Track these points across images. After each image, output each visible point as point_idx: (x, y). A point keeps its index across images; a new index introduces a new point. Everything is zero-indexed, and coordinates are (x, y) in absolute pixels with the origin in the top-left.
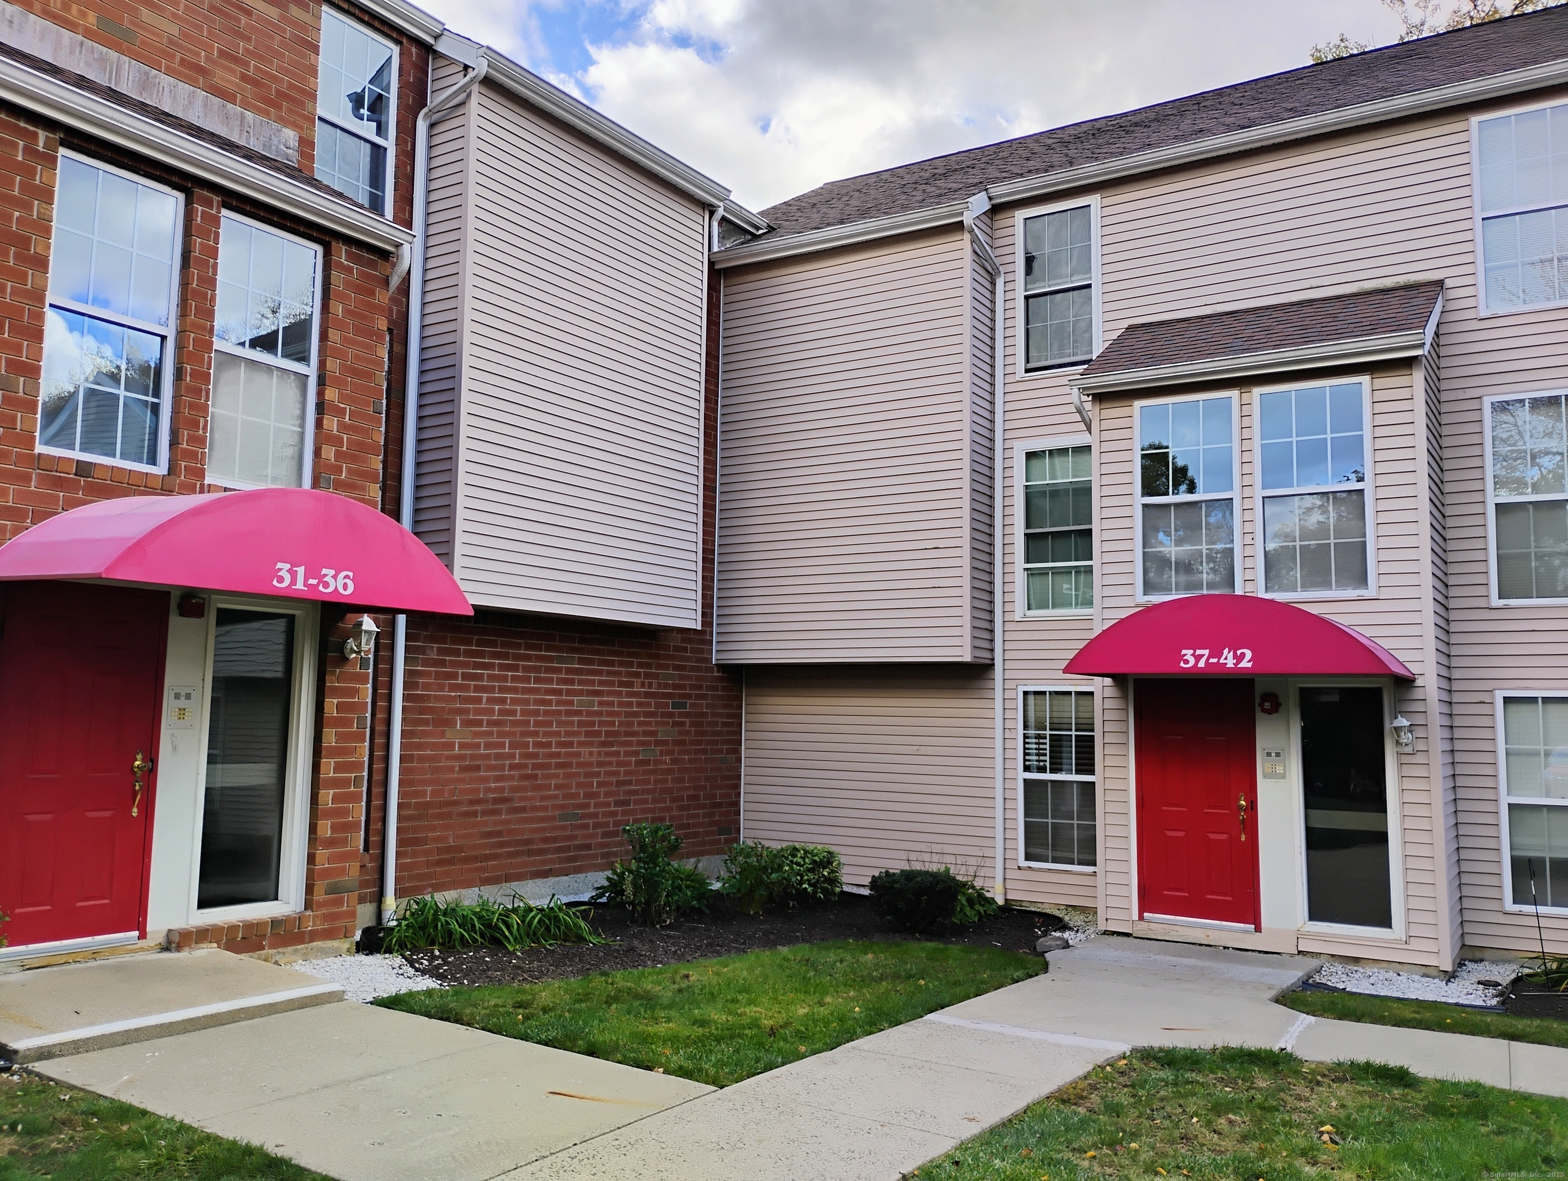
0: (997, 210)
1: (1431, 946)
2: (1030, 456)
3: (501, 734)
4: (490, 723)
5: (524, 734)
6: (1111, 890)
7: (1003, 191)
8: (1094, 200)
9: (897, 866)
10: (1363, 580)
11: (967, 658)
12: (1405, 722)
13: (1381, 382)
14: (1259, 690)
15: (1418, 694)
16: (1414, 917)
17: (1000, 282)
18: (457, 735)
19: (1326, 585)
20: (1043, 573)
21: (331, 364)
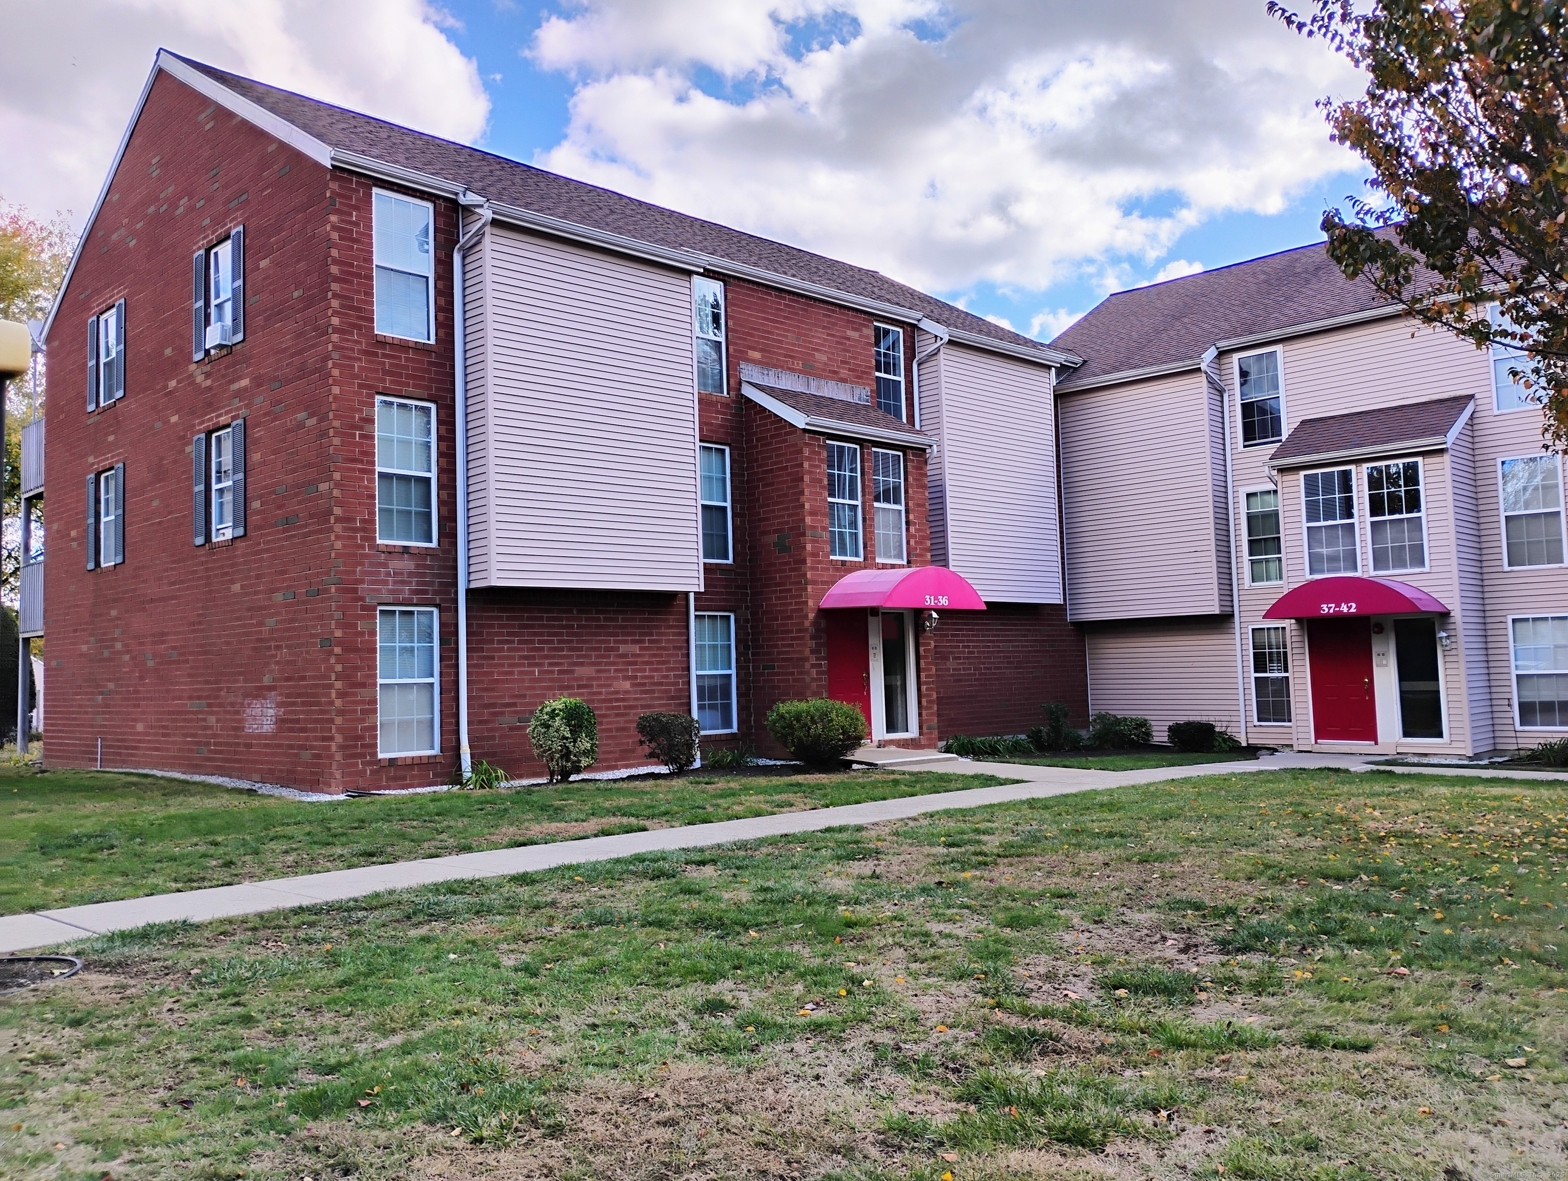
0: (1222, 354)
1: (1462, 745)
2: (1249, 495)
3: (969, 664)
4: (964, 658)
5: (980, 663)
6: (1300, 729)
7: (1224, 344)
8: (1278, 348)
9: (1182, 719)
10: (1422, 563)
11: (1217, 612)
12: (1444, 634)
13: (1428, 460)
14: (1372, 622)
15: (1452, 620)
16: (1453, 731)
17: (1226, 396)
18: (951, 664)
19: (1404, 566)
20: (1260, 561)
21: (911, 504)
